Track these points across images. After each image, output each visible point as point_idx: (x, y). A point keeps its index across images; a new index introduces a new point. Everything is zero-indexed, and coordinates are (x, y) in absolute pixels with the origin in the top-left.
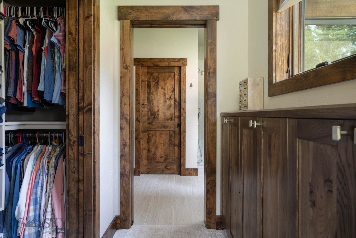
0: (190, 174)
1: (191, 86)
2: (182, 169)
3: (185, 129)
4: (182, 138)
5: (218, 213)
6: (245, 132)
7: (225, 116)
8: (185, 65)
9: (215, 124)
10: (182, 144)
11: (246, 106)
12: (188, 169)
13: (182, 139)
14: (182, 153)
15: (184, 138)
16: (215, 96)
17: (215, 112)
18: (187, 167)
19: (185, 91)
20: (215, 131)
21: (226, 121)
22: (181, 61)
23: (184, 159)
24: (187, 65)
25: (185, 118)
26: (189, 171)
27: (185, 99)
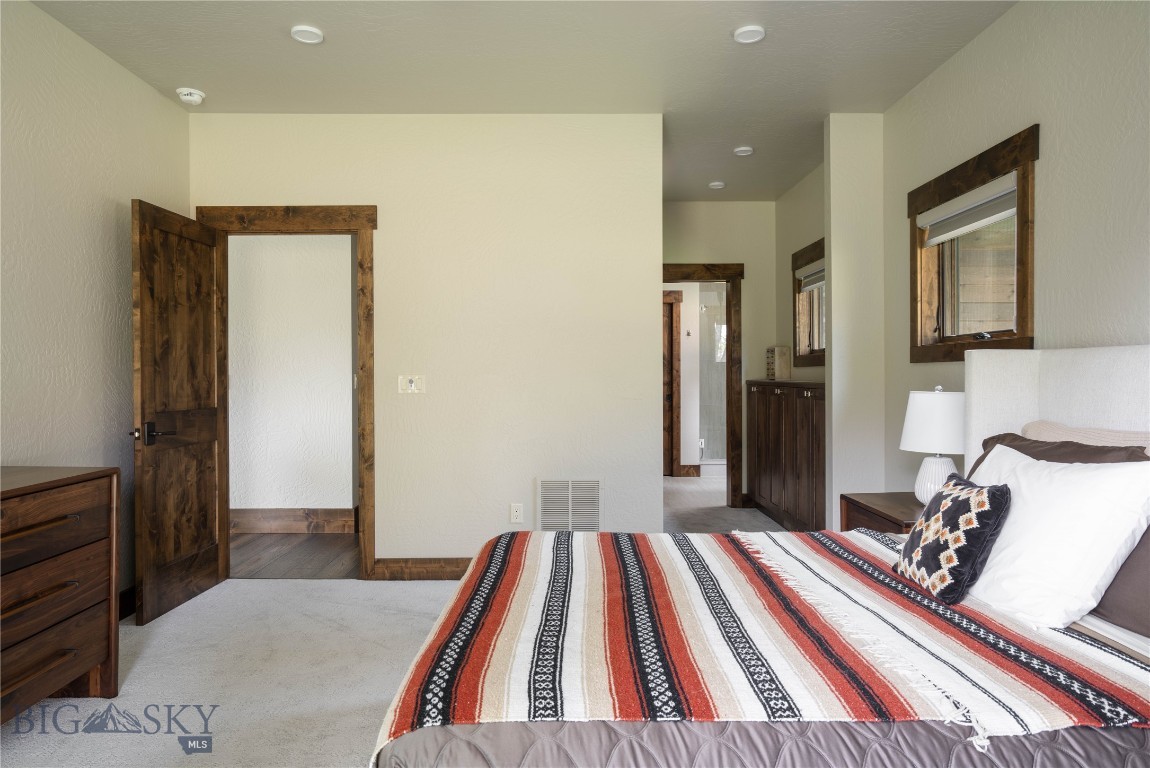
0: (688, 474)
1: (688, 334)
2: (675, 467)
3: (679, 403)
4: (675, 417)
5: (745, 490)
6: (772, 398)
7: (750, 384)
8: (679, 300)
9: (740, 393)
10: (675, 427)
11: (773, 375)
12: (685, 466)
13: (675, 419)
14: (675, 441)
15: (678, 417)
16: (741, 362)
17: (741, 379)
18: (682, 463)
19: (679, 343)
20: (740, 400)
21: (754, 389)
22: (674, 296)
23: (679, 450)
24: (682, 301)
25: (679, 385)
26: (686, 469)
27: (679, 355)
